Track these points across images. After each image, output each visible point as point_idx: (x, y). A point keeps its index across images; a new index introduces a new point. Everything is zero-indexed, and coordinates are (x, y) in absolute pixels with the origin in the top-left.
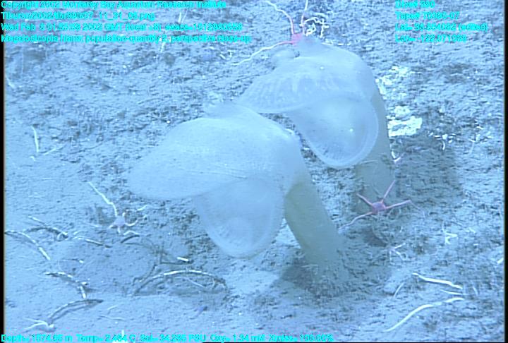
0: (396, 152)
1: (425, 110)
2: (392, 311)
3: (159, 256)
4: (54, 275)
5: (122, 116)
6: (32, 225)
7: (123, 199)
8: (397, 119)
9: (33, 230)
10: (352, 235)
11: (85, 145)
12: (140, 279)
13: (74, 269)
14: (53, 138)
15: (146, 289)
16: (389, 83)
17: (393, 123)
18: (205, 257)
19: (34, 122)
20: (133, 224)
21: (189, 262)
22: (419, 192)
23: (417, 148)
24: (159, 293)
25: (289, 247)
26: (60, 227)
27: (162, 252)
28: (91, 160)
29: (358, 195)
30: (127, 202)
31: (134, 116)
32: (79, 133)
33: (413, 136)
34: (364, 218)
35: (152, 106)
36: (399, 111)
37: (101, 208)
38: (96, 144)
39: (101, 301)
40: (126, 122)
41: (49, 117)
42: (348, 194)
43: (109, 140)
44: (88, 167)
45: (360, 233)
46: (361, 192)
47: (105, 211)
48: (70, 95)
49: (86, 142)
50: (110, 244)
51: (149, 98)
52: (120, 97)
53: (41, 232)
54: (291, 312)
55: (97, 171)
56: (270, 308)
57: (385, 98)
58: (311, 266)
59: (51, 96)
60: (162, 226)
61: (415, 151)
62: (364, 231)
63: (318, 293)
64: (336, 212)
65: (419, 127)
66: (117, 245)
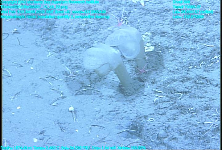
0: (147, 56)
1: (155, 45)
2: (145, 100)
3: (82, 85)
4: (53, 90)
5: (72, 46)
6: (47, 76)
7: (72, 69)
8: (147, 47)
9: (48, 77)
10: (134, 79)
11: (62, 54)
12: (77, 91)
13: (59, 88)
14: (53, 52)
15: (78, 94)
16: (145, 37)
17: (146, 48)
18: (95, 85)
19: (48, 47)
20: (75, 76)
21: (90, 86)
22: (153, 67)
23: (153, 55)
24: (82, 95)
25: (117, 82)
26: (55, 76)
27: (83, 83)
28: (63, 58)
29: (136, 68)
30: (73, 69)
31: (75, 46)
32: (60, 51)
33: (151, 52)
34: (138, 74)
35: (80, 43)
36: (148, 45)
37: (66, 71)
38: (65, 53)
39: (66, 97)
40: (73, 47)
41: (52, 46)
42: (134, 68)
43: (68, 52)
44: (63, 60)
45: (137, 78)
46: (137, 67)
47: (67, 72)
48: (58, 40)
49: (62, 53)
50: (68, 81)
51: (79, 41)
52: (71, 41)
53: (50, 78)
54: (118, 100)
55: (65, 61)
56: (112, 99)
57: (144, 41)
58: (124, 87)
59: (53, 40)
60: (83, 76)
61: (152, 56)
62: (138, 78)
63: (125, 95)
64: (130, 72)
65: (153, 49)
66: (71, 82)
